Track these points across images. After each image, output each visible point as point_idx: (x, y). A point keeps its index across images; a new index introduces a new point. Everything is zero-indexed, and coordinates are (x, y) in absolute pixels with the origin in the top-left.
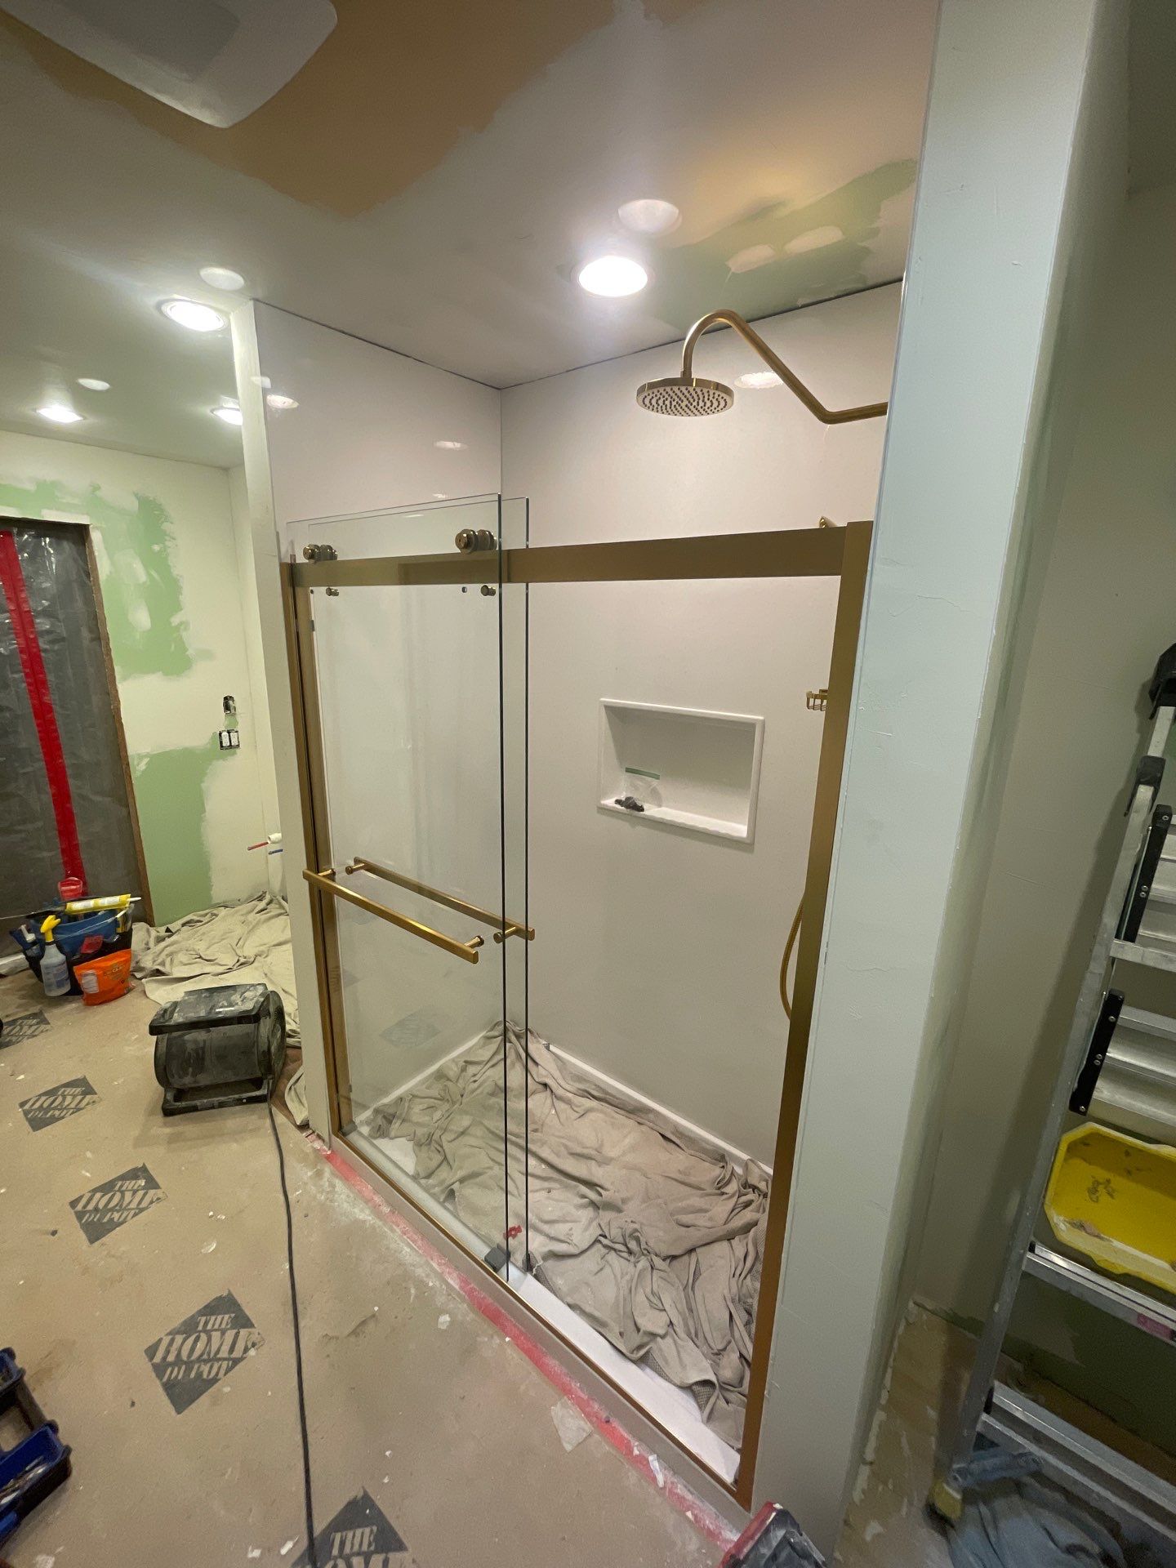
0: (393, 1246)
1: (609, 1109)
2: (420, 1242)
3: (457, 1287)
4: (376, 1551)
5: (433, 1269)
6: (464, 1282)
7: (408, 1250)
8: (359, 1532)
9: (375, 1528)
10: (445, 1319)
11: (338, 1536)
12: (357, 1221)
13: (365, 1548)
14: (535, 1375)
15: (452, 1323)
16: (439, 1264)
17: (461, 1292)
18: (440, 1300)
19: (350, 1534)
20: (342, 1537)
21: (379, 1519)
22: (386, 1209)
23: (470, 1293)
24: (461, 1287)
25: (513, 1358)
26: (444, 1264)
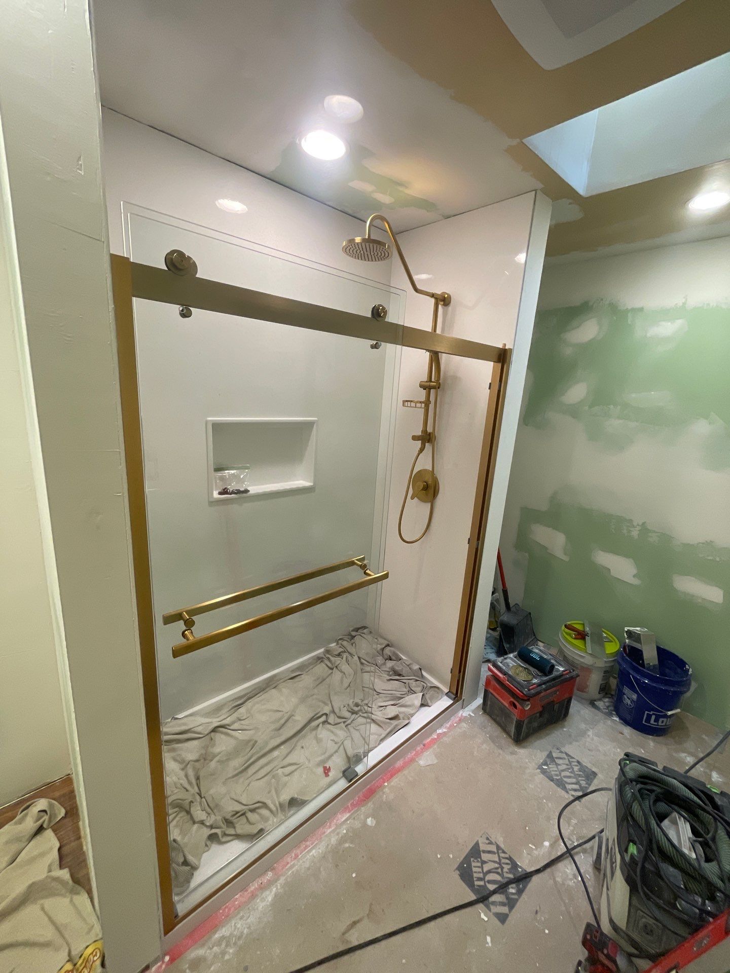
0: (307, 865)
1: (255, 699)
2: (308, 843)
3: (348, 815)
4: (480, 858)
5: (333, 831)
6: (346, 809)
7: (314, 851)
8: (474, 869)
9: (472, 859)
10: (370, 821)
11: (477, 883)
12: (274, 904)
13: (479, 864)
14: (406, 772)
15: (373, 817)
16: (330, 827)
17: (352, 812)
18: (357, 824)
19: (475, 875)
20: (476, 880)
21: (467, 860)
22: (270, 874)
23: (353, 805)
24: (349, 812)
25: (396, 782)
26: (330, 823)
